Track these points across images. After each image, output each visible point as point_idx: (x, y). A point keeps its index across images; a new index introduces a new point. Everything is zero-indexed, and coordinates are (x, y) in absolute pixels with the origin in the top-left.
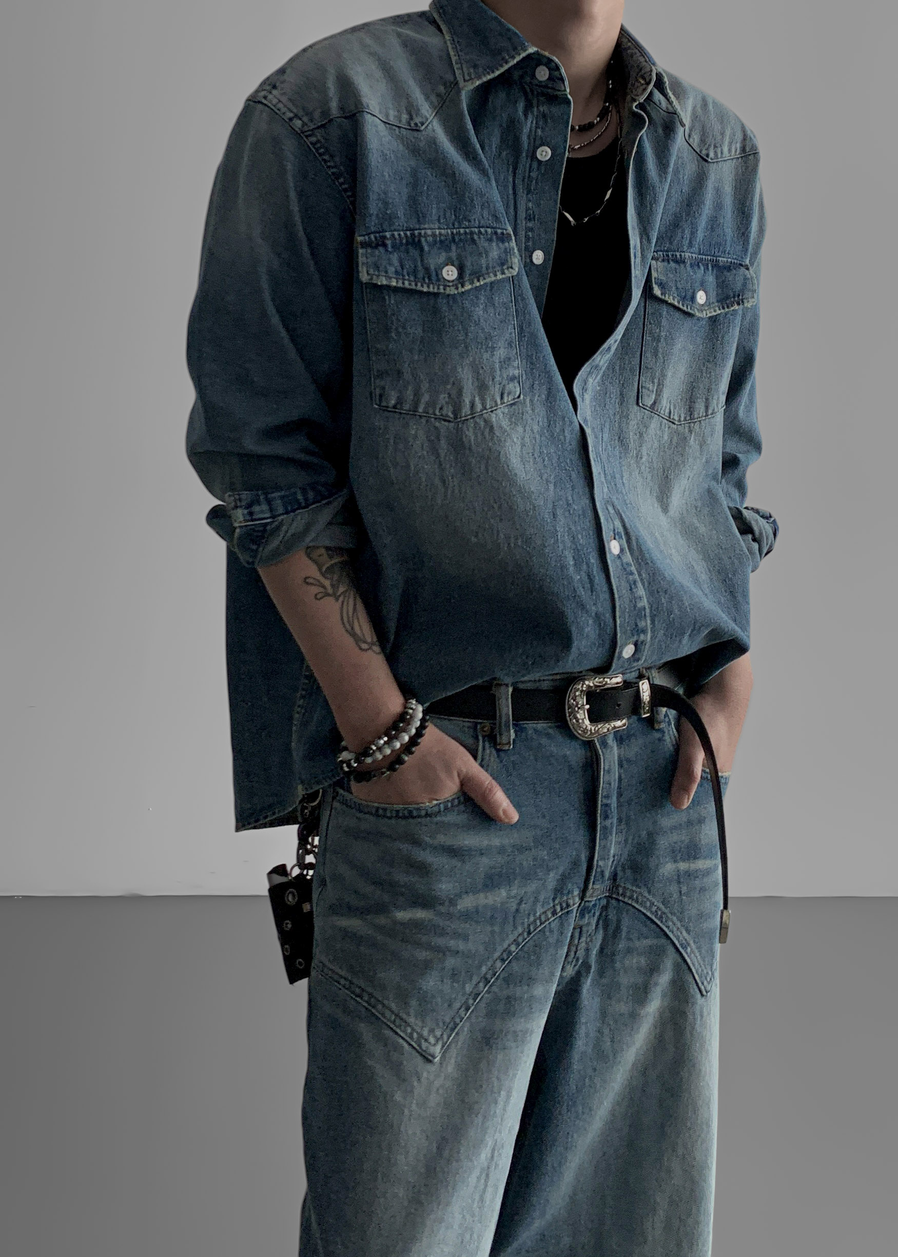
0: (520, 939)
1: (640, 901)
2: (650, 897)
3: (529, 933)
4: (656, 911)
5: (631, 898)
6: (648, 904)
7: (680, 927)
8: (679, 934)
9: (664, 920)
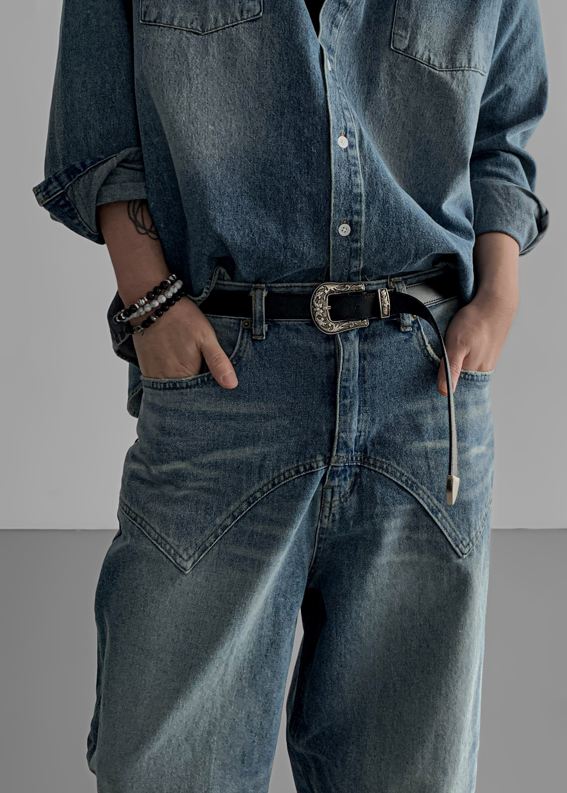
0: (265, 489)
1: (390, 471)
2: (400, 469)
3: (274, 485)
4: (406, 481)
5: (381, 468)
6: (399, 474)
7: (430, 495)
8: (429, 501)
9: (415, 489)
